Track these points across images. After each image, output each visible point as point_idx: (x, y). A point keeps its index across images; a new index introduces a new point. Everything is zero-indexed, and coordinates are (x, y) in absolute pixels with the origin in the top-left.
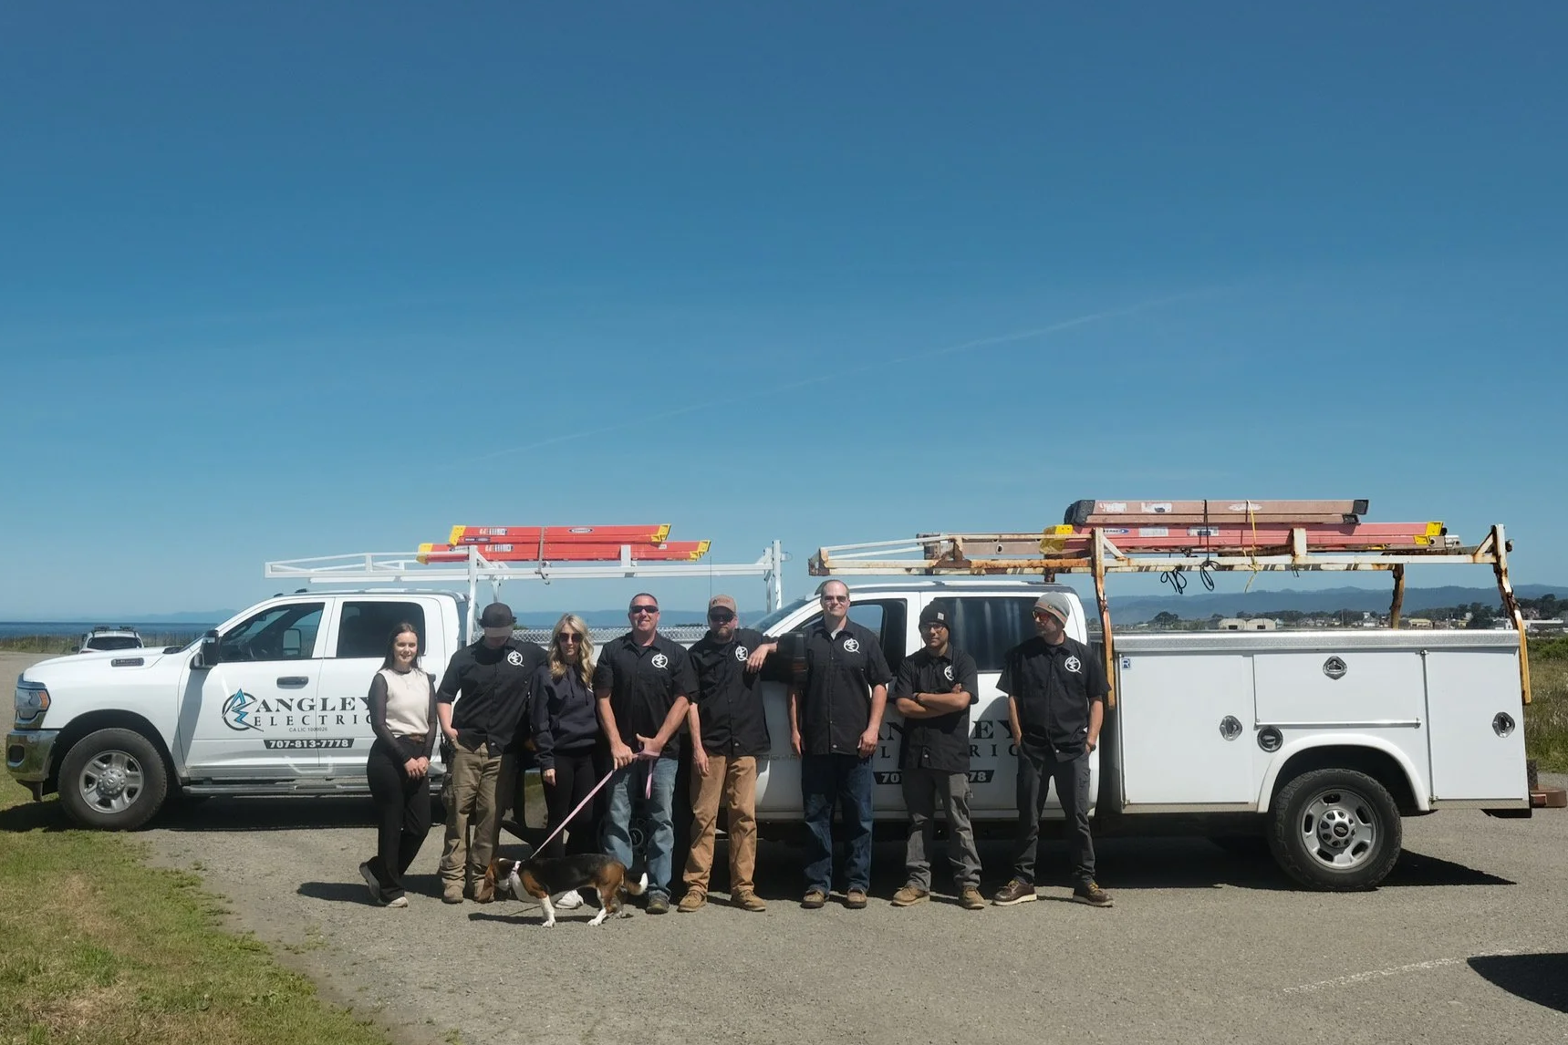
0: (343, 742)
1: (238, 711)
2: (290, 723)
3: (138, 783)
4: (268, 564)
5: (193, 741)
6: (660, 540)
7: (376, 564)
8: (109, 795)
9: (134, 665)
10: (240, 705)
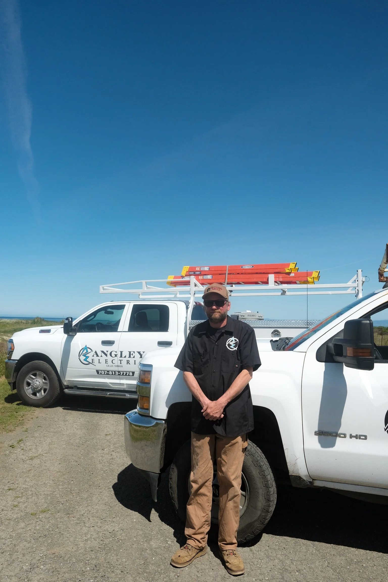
0: (130, 373)
1: (85, 356)
2: (107, 362)
3: (47, 386)
4: (101, 286)
5: (68, 368)
6: (290, 271)
7: (148, 286)
8: (36, 391)
9: (48, 333)
10: (85, 353)
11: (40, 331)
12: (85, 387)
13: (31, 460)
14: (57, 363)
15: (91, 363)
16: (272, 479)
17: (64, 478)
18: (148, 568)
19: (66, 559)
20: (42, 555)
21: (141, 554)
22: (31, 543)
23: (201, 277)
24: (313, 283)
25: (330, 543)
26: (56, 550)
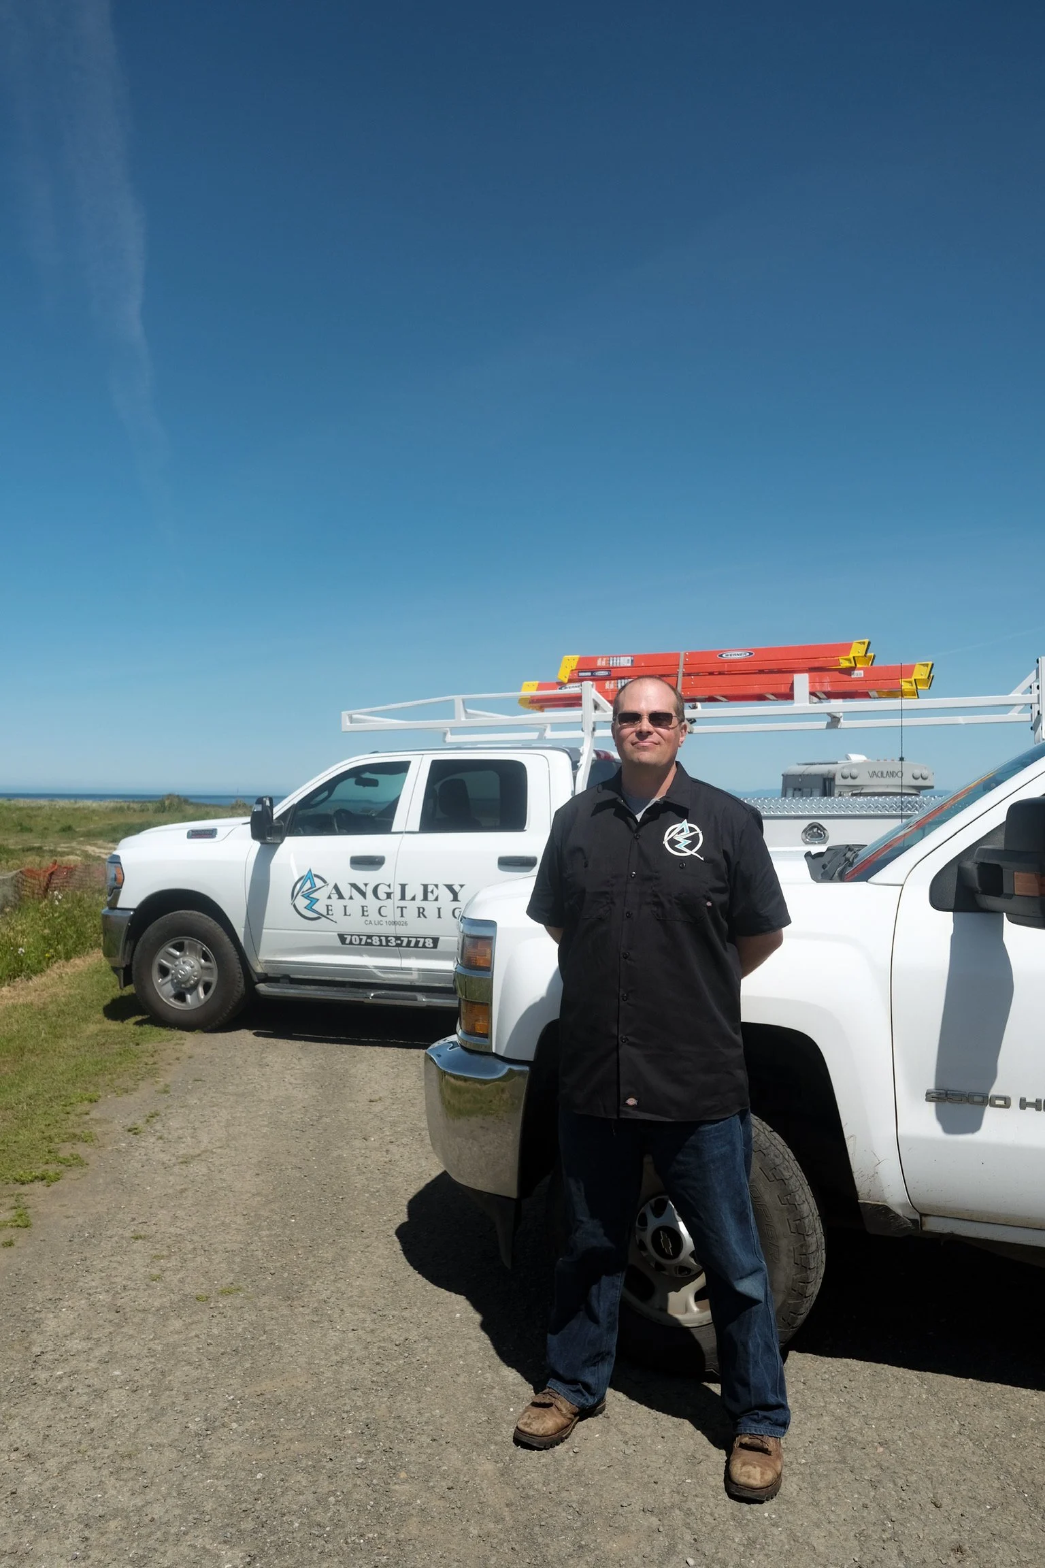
0: (427, 940)
1: (307, 897)
2: (365, 913)
3: (211, 976)
4: (345, 714)
5: (264, 930)
6: (853, 665)
7: (468, 710)
8: (184, 988)
9: (209, 838)
10: (310, 889)
11: (188, 833)
12: (311, 977)
13: (183, 1167)
14: (236, 914)
15: (323, 916)
16: (813, 1214)
17: (272, 1210)
18: (499, 1433)
19: (292, 1407)
20: (232, 1397)
21: (479, 1399)
22: (202, 1369)
23: (610, 683)
24: (915, 694)
25: (967, 1377)
26: (266, 1385)
